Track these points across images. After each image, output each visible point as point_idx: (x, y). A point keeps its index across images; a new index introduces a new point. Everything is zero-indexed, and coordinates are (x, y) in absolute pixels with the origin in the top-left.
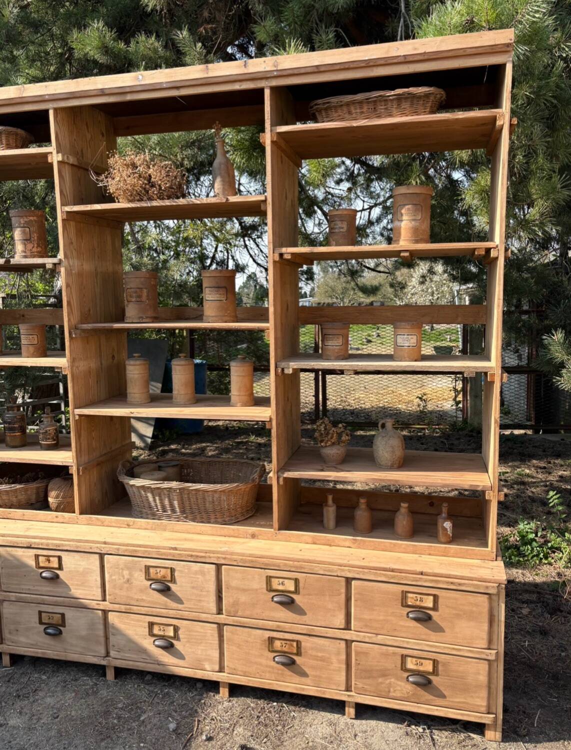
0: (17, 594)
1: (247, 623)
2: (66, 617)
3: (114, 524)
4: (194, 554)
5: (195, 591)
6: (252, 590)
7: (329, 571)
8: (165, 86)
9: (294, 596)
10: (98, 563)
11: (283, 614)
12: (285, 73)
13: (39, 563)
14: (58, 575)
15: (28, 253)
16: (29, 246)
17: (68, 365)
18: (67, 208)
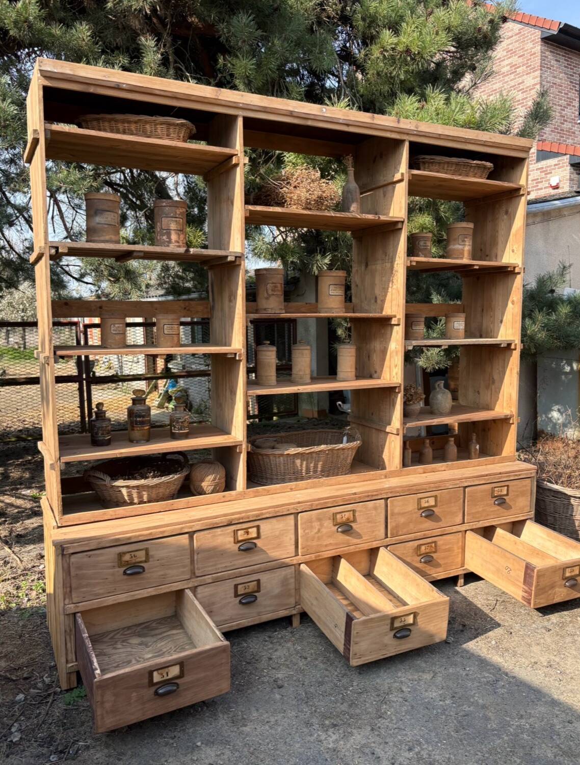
0: (214, 575)
1: (404, 539)
2: (261, 581)
3: (278, 491)
4: (370, 494)
5: (370, 525)
6: (408, 512)
7: (455, 484)
8: (341, 121)
9: (434, 509)
10: (292, 522)
11: (428, 524)
12: (421, 134)
13: (237, 538)
14: (255, 544)
15: (181, 244)
16: (182, 237)
17: (243, 351)
18: (251, 207)
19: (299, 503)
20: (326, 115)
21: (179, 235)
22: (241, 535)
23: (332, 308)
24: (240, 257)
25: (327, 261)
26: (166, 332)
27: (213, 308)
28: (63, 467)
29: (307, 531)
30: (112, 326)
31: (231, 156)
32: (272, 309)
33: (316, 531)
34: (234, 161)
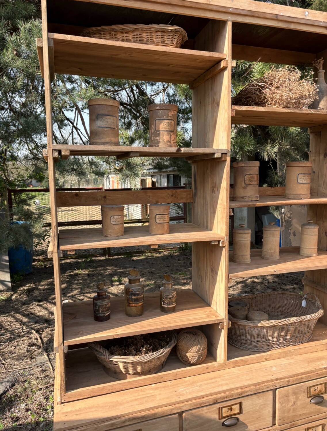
8: (321, 24)
10: (271, 397)
13: (222, 415)
14: (238, 419)
15: (172, 143)
16: (173, 137)
17: (226, 239)
18: (237, 108)
19: (277, 379)
20: (308, 18)
21: (171, 136)
22: (225, 412)
23: (301, 194)
24: (226, 154)
25: (275, 150)
26: (158, 221)
27: (195, 195)
28: (66, 350)
29: (284, 405)
30: (112, 218)
31: (219, 61)
32: (249, 197)
33: (291, 404)
34: (223, 64)
